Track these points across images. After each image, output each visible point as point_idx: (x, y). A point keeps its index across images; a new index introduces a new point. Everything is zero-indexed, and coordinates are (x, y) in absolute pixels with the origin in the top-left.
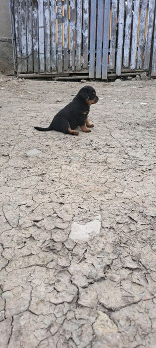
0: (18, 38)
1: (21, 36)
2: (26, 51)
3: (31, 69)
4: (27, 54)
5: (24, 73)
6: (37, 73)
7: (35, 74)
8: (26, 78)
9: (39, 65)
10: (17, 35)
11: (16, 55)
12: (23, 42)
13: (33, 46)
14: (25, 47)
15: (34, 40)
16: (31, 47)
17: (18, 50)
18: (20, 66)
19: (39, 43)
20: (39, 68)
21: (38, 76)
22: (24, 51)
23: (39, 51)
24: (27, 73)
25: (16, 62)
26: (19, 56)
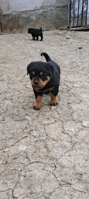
0: (73, 4)
1: (75, 2)
2: (77, 12)
3: (80, 24)
4: (78, 15)
5: (75, 27)
6: (84, 27)
7: (82, 27)
8: (76, 31)
9: (86, 21)
10: (72, 2)
11: (70, 15)
12: (76, 6)
13: (83, 8)
14: (77, 9)
15: (84, 4)
16: (81, 9)
17: (72, 12)
18: (72, 23)
19: (87, 6)
20: (86, 23)
21: (85, 28)
22: (76, 12)
23: (87, 12)
24: (77, 27)
25: (69, 20)
26: (72, 16)
